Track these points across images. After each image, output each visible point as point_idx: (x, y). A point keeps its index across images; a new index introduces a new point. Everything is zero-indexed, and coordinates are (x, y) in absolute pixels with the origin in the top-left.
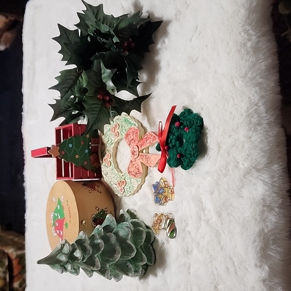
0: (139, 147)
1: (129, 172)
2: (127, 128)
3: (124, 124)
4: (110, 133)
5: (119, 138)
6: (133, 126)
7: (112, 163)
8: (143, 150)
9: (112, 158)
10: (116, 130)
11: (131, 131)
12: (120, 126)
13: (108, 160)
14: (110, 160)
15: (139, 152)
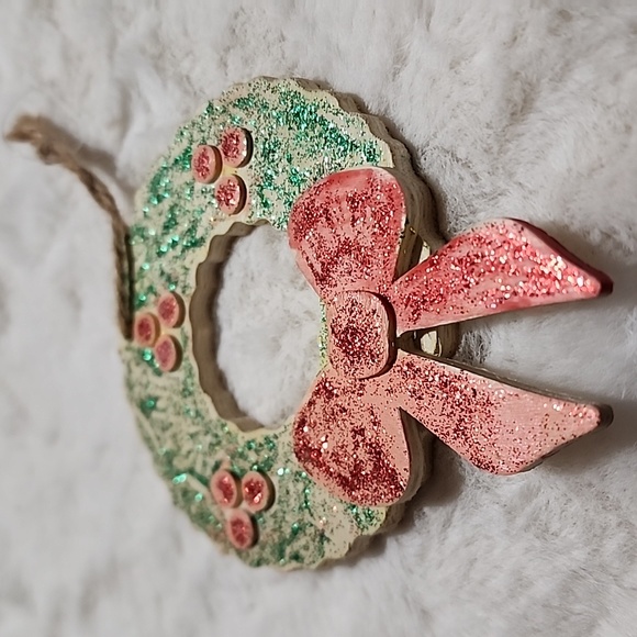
0: (402, 312)
1: (305, 452)
2: (306, 168)
3: (283, 133)
4: (187, 176)
5: (242, 217)
6: (357, 162)
7: (188, 354)
8: (422, 332)
9: (187, 325)
10: (229, 170)
11: (341, 191)
12: (259, 148)
13: (167, 331)
14: (176, 333)
15: (395, 343)
